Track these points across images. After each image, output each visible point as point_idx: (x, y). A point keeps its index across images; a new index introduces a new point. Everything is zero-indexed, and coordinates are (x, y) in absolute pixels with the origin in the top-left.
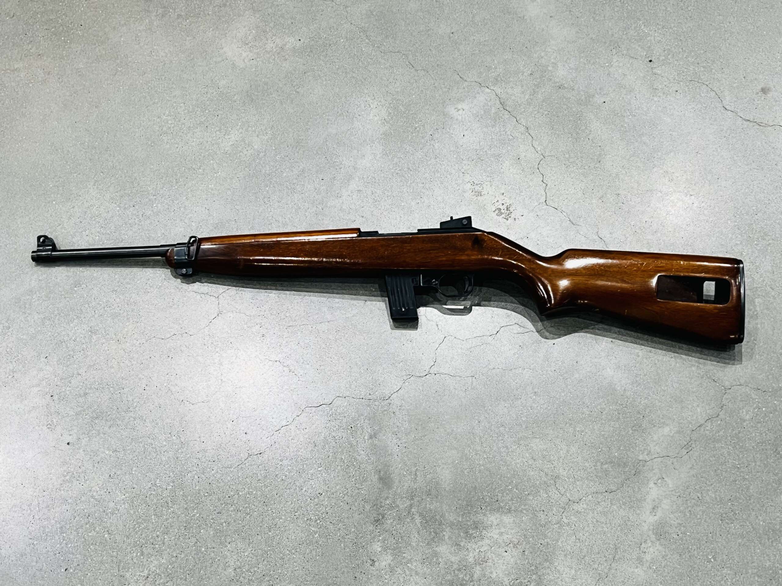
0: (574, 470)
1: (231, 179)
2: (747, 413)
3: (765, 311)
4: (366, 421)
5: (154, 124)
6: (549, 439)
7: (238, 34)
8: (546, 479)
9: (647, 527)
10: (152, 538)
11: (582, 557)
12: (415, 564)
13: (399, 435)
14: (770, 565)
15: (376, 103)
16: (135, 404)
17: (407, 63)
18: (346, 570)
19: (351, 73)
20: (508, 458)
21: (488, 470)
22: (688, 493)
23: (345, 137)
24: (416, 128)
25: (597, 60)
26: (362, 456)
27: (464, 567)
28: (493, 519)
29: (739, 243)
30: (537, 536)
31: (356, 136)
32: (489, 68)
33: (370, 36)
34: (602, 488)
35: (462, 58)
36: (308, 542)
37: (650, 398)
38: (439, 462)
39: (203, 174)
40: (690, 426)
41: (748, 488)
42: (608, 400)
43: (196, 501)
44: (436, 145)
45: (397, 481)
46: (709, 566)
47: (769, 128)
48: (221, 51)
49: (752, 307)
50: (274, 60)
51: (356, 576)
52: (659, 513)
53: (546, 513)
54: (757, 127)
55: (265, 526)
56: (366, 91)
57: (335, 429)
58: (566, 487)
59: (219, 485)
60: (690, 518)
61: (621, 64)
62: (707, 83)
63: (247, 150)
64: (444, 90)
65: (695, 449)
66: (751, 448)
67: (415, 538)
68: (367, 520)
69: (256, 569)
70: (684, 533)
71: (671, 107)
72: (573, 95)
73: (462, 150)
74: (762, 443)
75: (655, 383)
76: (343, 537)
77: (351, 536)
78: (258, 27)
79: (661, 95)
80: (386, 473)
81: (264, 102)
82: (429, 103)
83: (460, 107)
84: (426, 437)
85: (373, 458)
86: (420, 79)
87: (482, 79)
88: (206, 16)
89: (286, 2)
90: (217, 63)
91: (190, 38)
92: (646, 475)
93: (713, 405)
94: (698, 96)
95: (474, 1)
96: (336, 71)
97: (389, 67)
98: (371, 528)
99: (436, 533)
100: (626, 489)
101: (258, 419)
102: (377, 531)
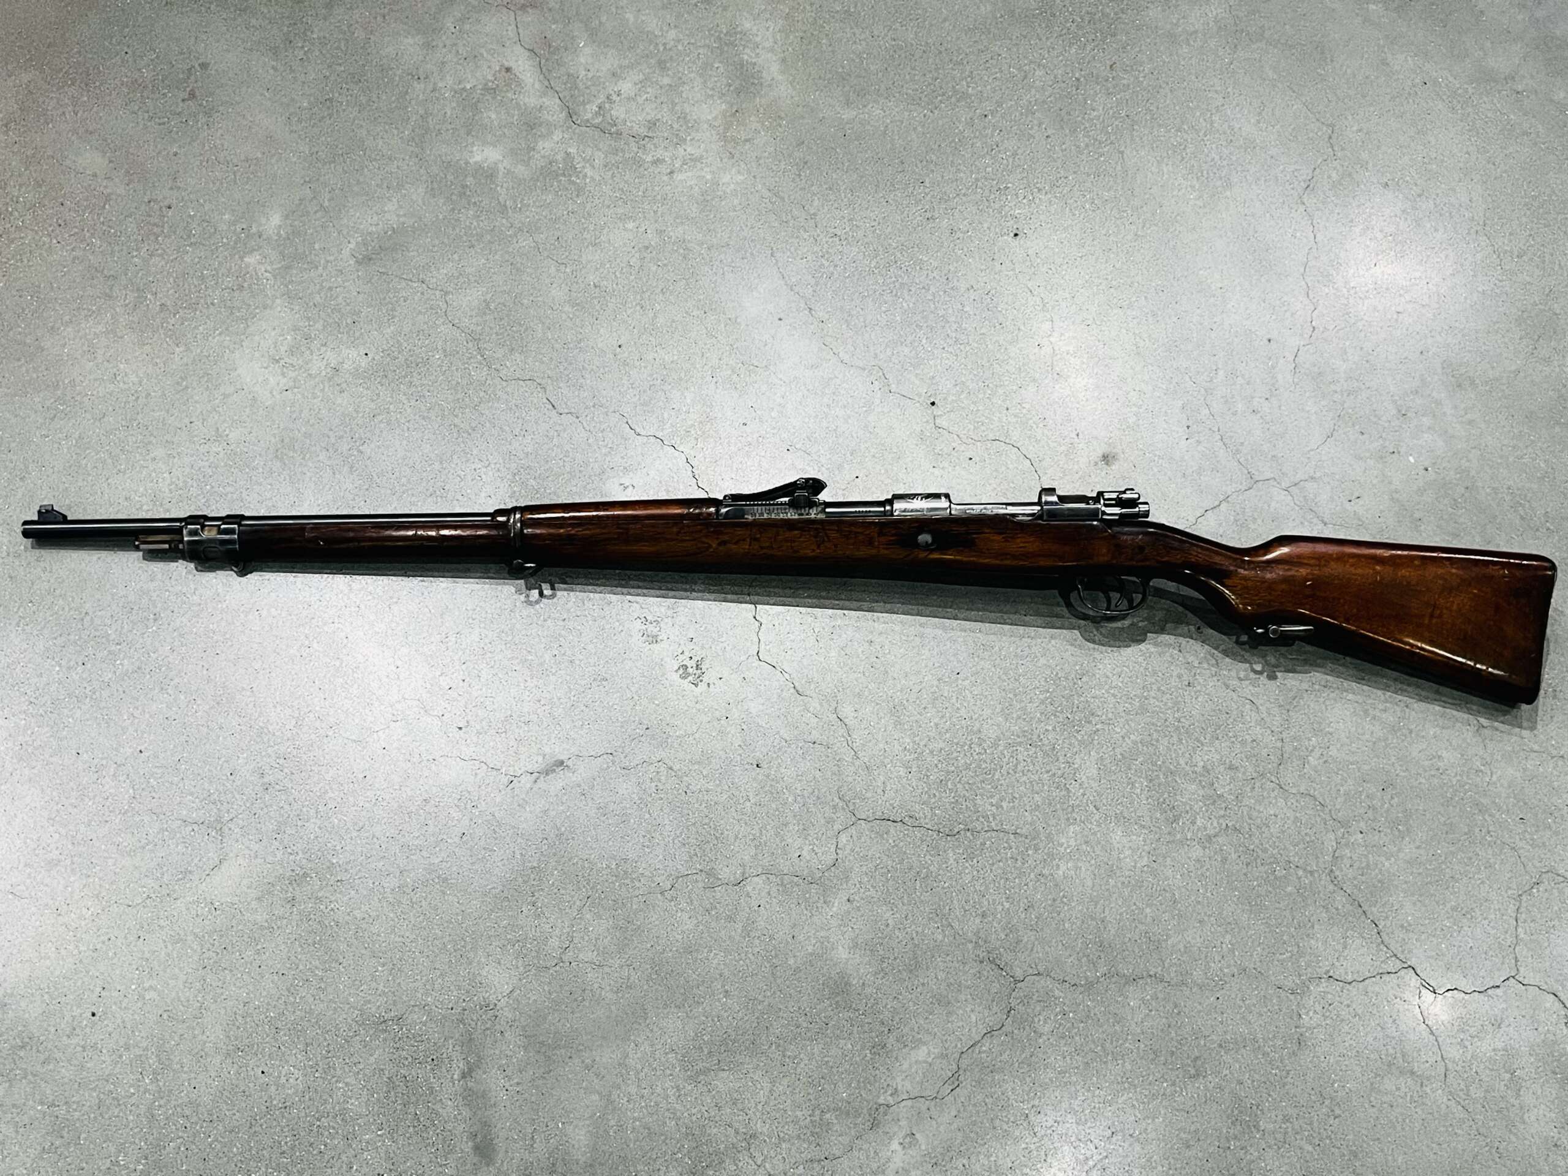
0: (778, 1123)
2: (1045, 1022)
3: (1084, 847)
4: (457, 1048)
6: (745, 1071)
7: (262, 342)
8: (735, 1140)
16: (85, 1023)
17: (545, 400)
19: (452, 417)
20: (678, 1107)
21: (647, 1127)
22: (947, 1158)
26: (449, 1108)
29: (1050, 728)
32: (678, 411)
33: (485, 348)
34: (819, 1153)
35: (634, 391)
37: (900, 997)
38: (572, 1115)
40: (959, 1046)
45: (503, 1150)
48: (234, 375)
49: (1063, 840)
50: (323, 390)
57: (407, 1063)
58: (765, 1152)
61: (887, 410)
62: (1018, 445)
64: (604, 449)
65: (964, 1084)
75: (911, 971)
78: (296, 329)
80: (485, 1137)
81: (305, 470)
83: (626, 481)
84: (551, 1074)
85: (466, 1113)
86: (565, 430)
87: (666, 432)
88: (208, 307)
89: (344, 282)
90: (226, 396)
91: (181, 349)
92: (887, 1130)
93: (995, 1009)
94: (1004, 468)
95: (657, 286)
96: (426, 414)
97: (514, 407)
100: (856, 1153)
101: (282, 1048)
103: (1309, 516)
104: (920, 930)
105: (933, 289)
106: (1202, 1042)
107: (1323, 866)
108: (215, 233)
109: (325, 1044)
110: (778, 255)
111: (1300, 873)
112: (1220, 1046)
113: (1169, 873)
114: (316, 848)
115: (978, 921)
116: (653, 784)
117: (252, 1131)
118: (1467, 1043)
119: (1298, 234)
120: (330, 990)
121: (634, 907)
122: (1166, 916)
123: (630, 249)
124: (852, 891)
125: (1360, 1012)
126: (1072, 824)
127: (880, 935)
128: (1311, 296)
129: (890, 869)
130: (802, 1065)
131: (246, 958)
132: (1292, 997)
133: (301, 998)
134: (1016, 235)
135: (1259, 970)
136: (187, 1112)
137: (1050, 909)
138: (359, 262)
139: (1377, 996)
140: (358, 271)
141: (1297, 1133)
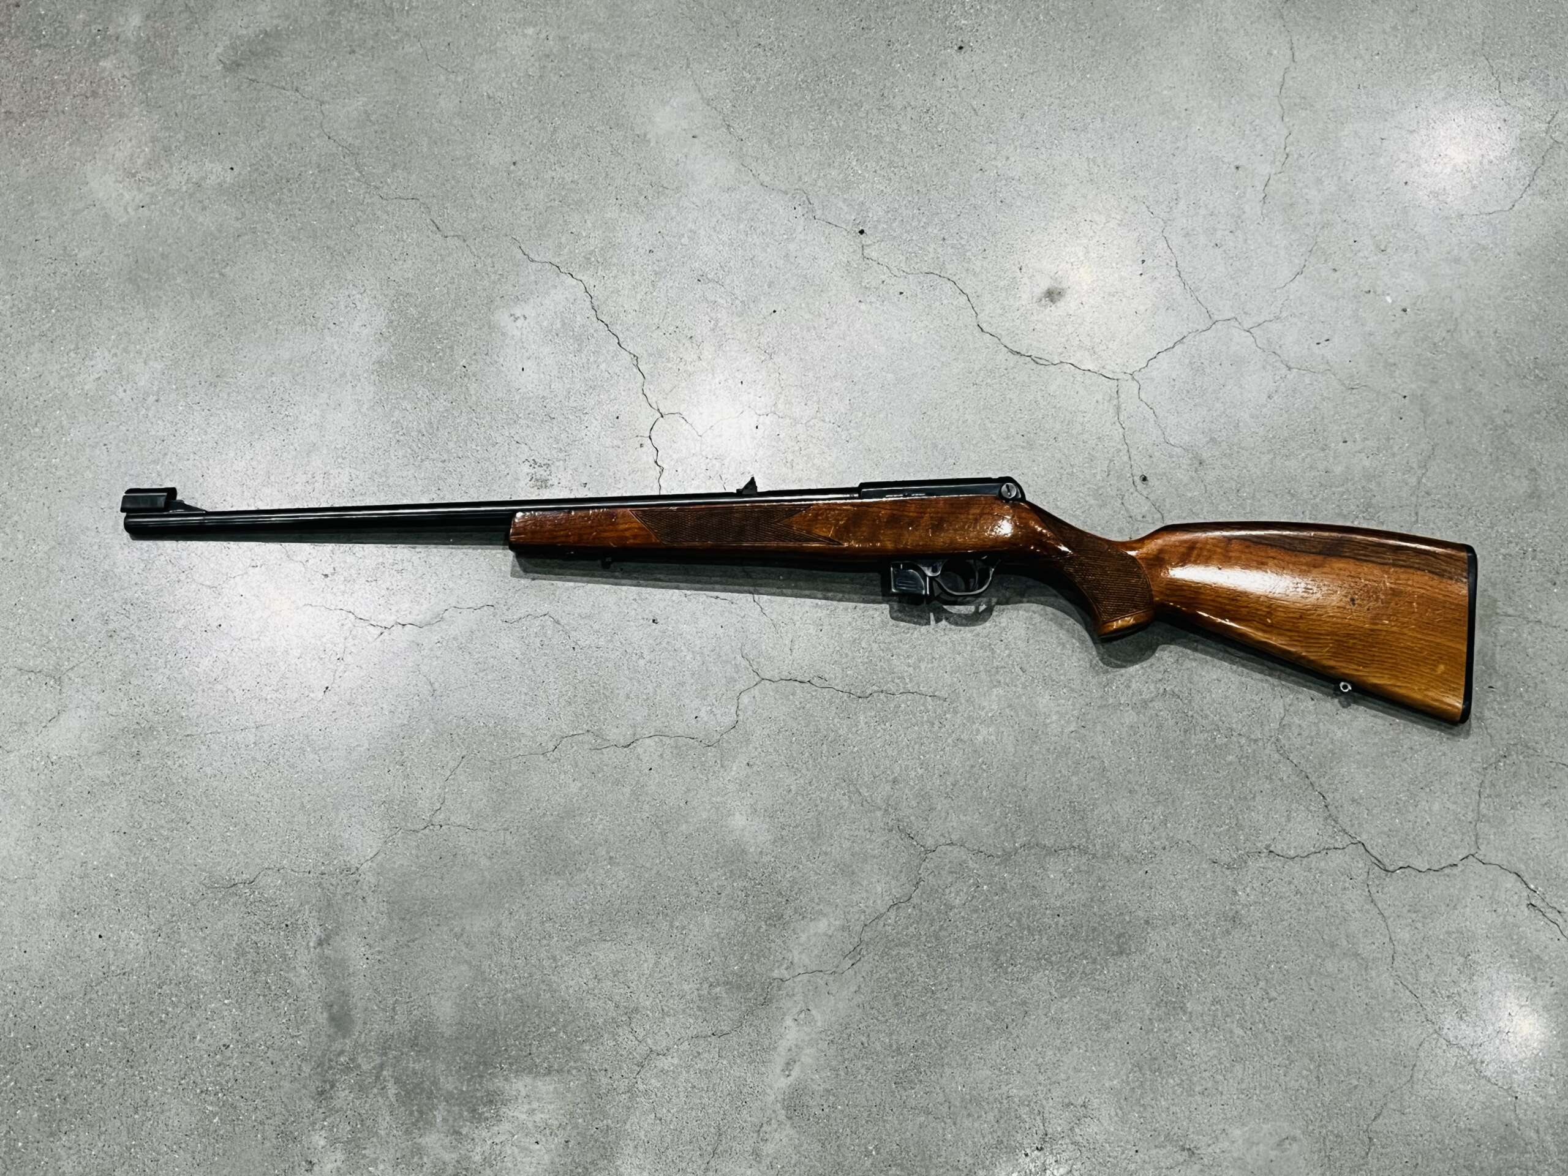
0: (663, 996)
1: (93, 448)
2: (957, 894)
3: (1007, 710)
4: (314, 913)
6: (628, 942)
7: (117, 154)
8: (615, 1014)
9: (773, 1097)
11: (663, 1150)
12: (381, 1167)
13: (371, 939)
15: (366, 300)
17: (429, 222)
19: (324, 239)
20: (554, 978)
21: (519, 999)
22: (846, 1037)
23: (307, 366)
24: (437, 353)
25: (769, 228)
26: (302, 976)
27: (463, 1169)
28: (520, 1085)
30: (591, 1114)
31: (326, 366)
32: (577, 236)
33: (365, 164)
34: (707, 1029)
35: (529, 214)
36: (201, 1130)
37: (801, 867)
38: (437, 986)
39: (42, 438)
40: (863, 918)
41: (945, 1027)
42: (731, 871)
43: (9, 1059)
44: (473, 387)
45: (360, 1022)
46: (868, 1162)
47: (1052, 368)
48: (85, 189)
49: (985, 704)
50: (182, 208)
52: (796, 1072)
53: (609, 1074)
54: (1034, 366)
55: (128, 1104)
56: (349, 277)
57: (258, 929)
58: (647, 1027)
59: (51, 1029)
60: (845, 1079)
61: (810, 237)
62: (954, 279)
63: (125, 391)
64: (493, 277)
65: (866, 958)
66: (957, 956)
67: (385, 1122)
68: (304, 1091)
70: (833, 1107)
71: (889, 324)
72: (721, 297)
73: (517, 397)
74: (977, 948)
75: (813, 840)
76: (262, 1123)
77: (277, 1120)
78: (154, 140)
79: (873, 300)
80: (342, 1007)
81: (161, 293)
82: (464, 303)
83: (518, 312)
84: (416, 941)
85: (322, 982)
86: (450, 254)
87: (562, 258)
88: (58, 115)
89: (209, 89)
90: (75, 212)
91: (28, 160)
92: (781, 1005)
93: (903, 879)
94: (938, 303)
95: (558, 99)
96: (296, 235)
97: (394, 229)
98: (310, 1105)
99: (421, 1112)
100: (746, 1029)
101: (122, 911)
102: (321, 1111)
103: (1272, 359)
104: (824, 796)
105: (866, 106)
106: (1127, 919)
107: (1268, 734)
108: (67, 34)
109: (169, 907)
110: (695, 66)
111: (1243, 741)
112: (1147, 922)
113: (1099, 739)
114: (164, 700)
115: (888, 788)
116: (538, 640)
117: (87, 998)
118: (1419, 925)
119: (1275, 52)
120: (175, 850)
121: (513, 768)
122: (1093, 785)
123: (528, 57)
124: (753, 755)
125: (1302, 890)
126: (995, 686)
127: (781, 801)
128: (1286, 119)
129: (794, 731)
130: (691, 937)
131: (85, 815)
132: (1228, 872)
133: (145, 858)
134: (961, 48)
135: (1193, 842)
136: (17, 976)
137: (967, 775)
138: (226, 68)
139: (1321, 872)
140: (225, 77)
141: (1227, 1016)
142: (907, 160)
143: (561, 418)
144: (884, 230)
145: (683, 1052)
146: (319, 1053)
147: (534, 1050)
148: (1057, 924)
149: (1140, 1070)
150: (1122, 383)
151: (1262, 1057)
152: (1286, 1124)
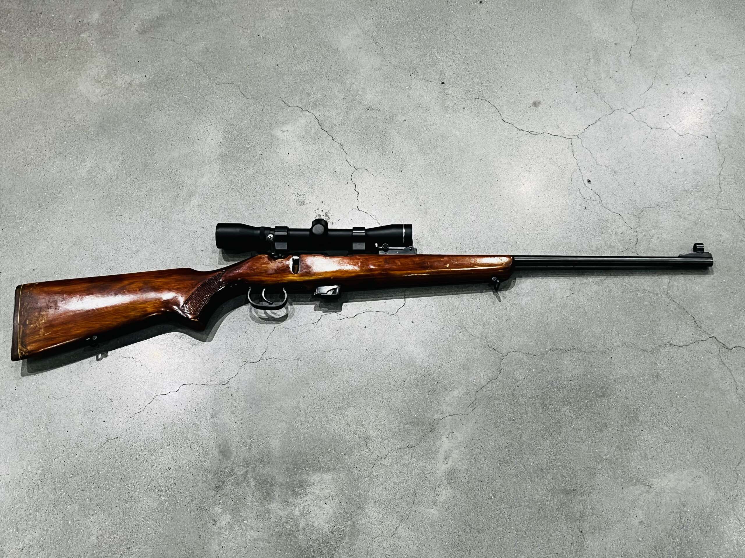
0: (381, 431)
1: (88, 201)
3: (535, 289)
4: (208, 403)
5: (19, 156)
6: (362, 407)
7: (91, 73)
8: (358, 441)
9: (440, 475)
10: (25, 516)
11: (388, 503)
12: (250, 520)
13: (237, 414)
14: (538, 498)
15: (212, 128)
16: (8, 402)
17: (239, 93)
18: (192, 531)
19: (191, 103)
20: (328, 426)
21: (311, 436)
22: (472, 443)
23: (187, 159)
24: (248, 149)
25: (399, 84)
26: (204, 432)
27: (290, 519)
28: (315, 477)
29: (514, 234)
30: (351, 488)
31: (196, 158)
32: (309, 94)
33: (207, 70)
34: (403, 444)
35: (286, 86)
36: (159, 509)
37: (443, 367)
38: (271, 433)
39: (63, 198)
40: (475, 388)
41: (521, 436)
42: (409, 371)
43: (62, 482)
44: (265, 163)
45: (234, 453)
46: (490, 503)
47: (539, 136)
48: (77, 89)
50: (123, 94)
51: (200, 534)
52: (450, 462)
53: (359, 469)
54: (531, 135)
55: (122, 499)
56: (204, 119)
57: (181, 412)
58: (375, 446)
59: (82, 467)
60: (475, 463)
61: (419, 87)
62: (489, 100)
63: (101, 175)
64: (271, 114)
65: (479, 406)
66: (523, 403)
67: (250, 499)
68: (209, 487)
69: (115, 535)
70: (470, 477)
71: (460, 122)
72: (379, 116)
73: (287, 166)
74: (532, 398)
75: (447, 354)
76: (189, 503)
77: (197, 501)
78: (108, 66)
79: (452, 112)
80: (225, 446)
81: (115, 132)
82: (258, 127)
83: (284, 129)
84: (259, 413)
85: (214, 435)
86: (250, 106)
87: (303, 104)
88: (63, 59)
89: (132, 43)
90: (73, 99)
91: (50, 78)
92: (440, 431)
93: (493, 369)
94: (482, 111)
95: (295, 36)
96: (177, 102)
97: (223, 97)
98: (213, 493)
99: (268, 494)
100: (423, 443)
101: (114, 409)
102: (218, 495)
103: (643, 125)
104: (451, 334)
105: (439, 30)
106: (605, 380)
107: (662, 291)
108: (65, 24)
110: (358, 18)
111: (651, 294)
112: (615, 381)
113: (581, 299)
115: (481, 327)
117: (100, 451)
122: (581, 320)
123: (281, 20)
124: (414, 317)
125: (688, 360)
127: (430, 337)
128: (636, 22)
130: (392, 402)
131: (94, 366)
132: (651, 355)
133: (124, 384)
134: (481, 2)
135: (633, 342)
136: (64, 443)
137: (519, 320)
138: (140, 33)
139: (697, 352)
140: (140, 37)
141: (660, 421)
142: (461, 51)
143: (309, 174)
144: (453, 82)
145: (394, 456)
146: (215, 468)
147: (321, 460)
148: (571, 384)
149: (620, 450)
150: (573, 140)
151: (679, 439)
152: (695, 470)
